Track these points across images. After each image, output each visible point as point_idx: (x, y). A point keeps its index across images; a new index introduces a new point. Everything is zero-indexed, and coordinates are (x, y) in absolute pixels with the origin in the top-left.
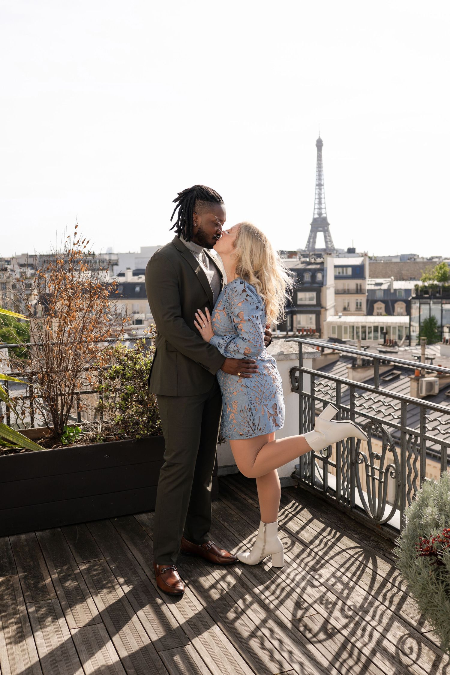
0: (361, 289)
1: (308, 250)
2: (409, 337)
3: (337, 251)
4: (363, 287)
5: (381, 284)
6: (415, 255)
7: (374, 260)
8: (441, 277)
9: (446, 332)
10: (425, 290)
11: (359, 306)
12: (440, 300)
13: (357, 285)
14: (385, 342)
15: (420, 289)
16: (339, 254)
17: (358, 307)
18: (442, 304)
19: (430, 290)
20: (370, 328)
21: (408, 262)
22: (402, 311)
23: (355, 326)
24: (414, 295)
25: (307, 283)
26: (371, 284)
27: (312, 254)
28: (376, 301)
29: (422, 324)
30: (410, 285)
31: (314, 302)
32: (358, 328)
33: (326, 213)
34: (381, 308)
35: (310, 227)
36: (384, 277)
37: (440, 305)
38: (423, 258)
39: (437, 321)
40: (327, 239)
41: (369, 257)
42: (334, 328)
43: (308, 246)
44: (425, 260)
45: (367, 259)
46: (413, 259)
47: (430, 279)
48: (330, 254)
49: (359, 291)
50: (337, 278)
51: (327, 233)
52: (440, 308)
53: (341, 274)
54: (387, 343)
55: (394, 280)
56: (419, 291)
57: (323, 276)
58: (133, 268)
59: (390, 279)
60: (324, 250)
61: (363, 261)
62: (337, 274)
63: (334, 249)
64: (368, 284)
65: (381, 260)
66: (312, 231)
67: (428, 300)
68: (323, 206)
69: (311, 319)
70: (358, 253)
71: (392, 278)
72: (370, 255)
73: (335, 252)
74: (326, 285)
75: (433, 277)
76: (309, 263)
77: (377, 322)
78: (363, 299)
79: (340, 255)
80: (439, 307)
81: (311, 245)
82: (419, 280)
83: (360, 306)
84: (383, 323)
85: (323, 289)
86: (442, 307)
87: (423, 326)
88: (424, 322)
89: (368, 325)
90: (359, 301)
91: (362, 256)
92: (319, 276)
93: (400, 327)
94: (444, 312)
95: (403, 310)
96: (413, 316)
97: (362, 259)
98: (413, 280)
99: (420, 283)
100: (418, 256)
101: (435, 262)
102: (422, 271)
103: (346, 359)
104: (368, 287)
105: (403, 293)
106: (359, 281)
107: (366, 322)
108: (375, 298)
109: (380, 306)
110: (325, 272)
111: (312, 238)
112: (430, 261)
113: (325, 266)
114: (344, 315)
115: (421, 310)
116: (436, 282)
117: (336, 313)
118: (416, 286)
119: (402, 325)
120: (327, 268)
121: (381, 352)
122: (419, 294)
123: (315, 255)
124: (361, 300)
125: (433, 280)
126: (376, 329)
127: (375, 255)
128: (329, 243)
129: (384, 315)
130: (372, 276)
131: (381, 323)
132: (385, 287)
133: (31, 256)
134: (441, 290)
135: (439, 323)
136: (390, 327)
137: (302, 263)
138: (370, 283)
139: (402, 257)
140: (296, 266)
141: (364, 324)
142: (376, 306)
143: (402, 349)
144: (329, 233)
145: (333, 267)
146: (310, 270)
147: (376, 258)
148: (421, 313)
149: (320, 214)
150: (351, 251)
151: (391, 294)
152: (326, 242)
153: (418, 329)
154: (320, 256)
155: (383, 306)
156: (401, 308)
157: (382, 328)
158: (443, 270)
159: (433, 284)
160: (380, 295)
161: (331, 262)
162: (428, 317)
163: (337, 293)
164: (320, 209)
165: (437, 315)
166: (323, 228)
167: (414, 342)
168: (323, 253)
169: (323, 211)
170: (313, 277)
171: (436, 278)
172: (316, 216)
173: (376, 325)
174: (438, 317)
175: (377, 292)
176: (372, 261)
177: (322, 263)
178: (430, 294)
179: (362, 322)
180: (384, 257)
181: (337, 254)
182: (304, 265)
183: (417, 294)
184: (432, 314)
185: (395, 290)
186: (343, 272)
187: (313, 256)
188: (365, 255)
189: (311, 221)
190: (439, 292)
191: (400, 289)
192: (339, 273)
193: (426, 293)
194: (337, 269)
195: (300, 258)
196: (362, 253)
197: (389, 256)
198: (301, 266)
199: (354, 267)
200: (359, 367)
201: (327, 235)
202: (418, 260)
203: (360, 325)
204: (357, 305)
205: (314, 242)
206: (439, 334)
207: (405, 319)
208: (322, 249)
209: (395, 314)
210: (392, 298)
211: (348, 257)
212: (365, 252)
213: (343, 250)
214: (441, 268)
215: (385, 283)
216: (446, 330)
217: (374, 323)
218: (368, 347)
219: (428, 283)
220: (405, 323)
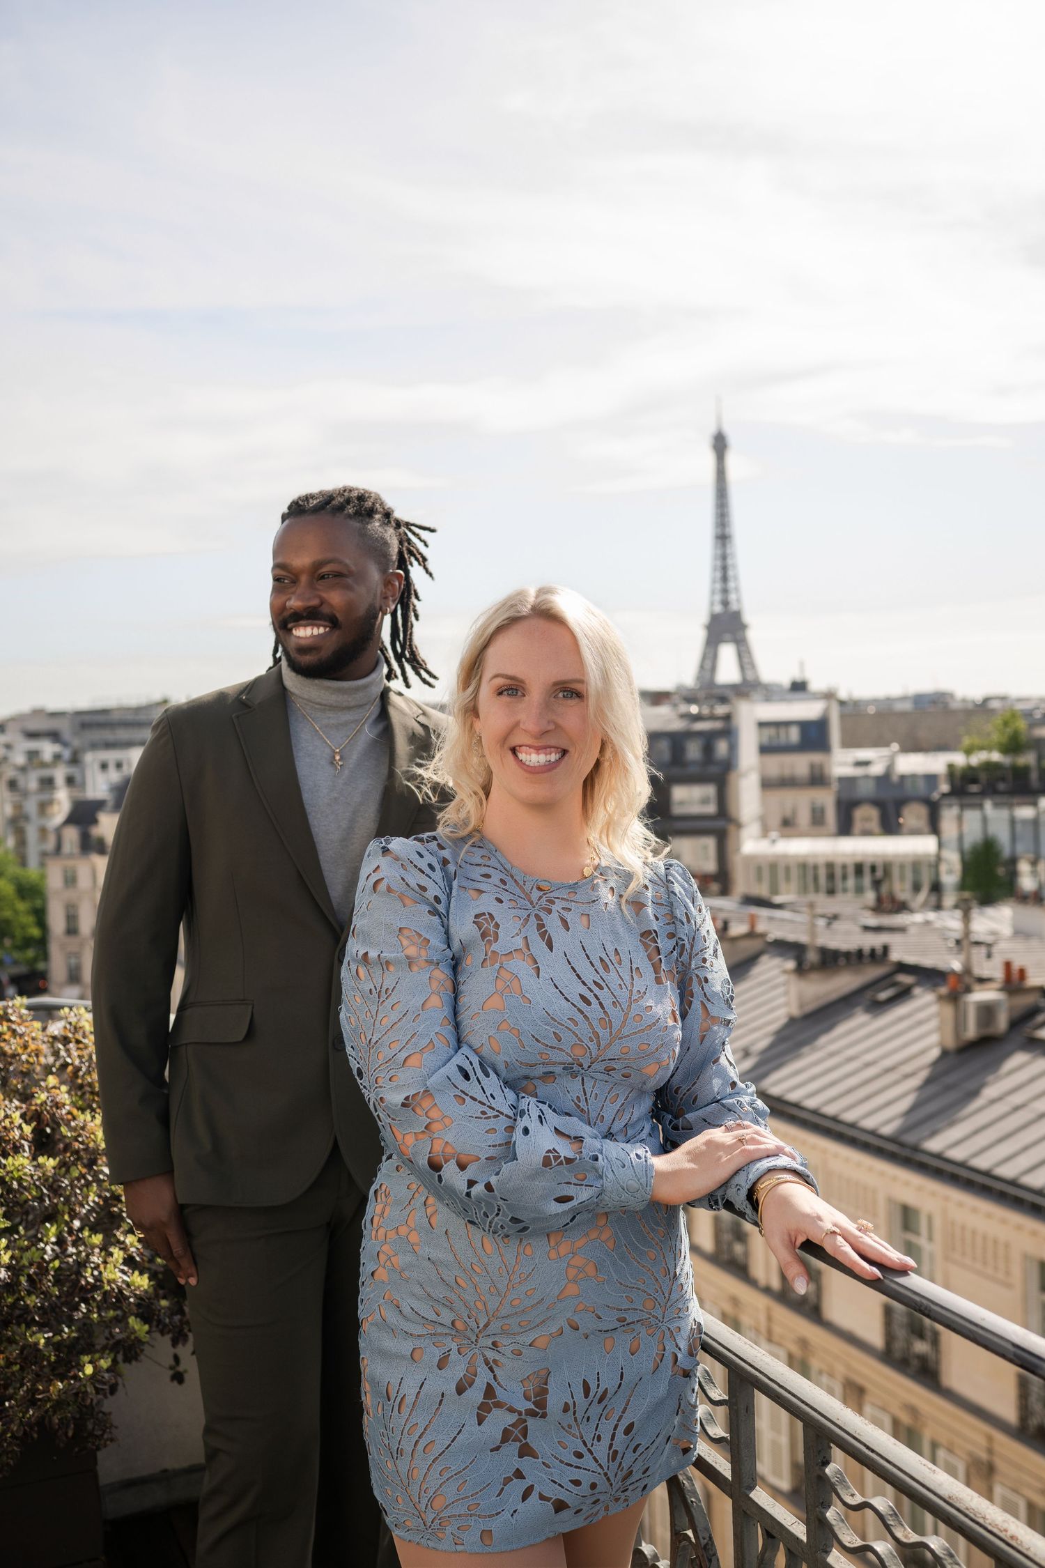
0: (821, 776)
1: (698, 686)
2: (936, 888)
3: (764, 686)
4: (826, 772)
5: (866, 763)
6: (945, 694)
7: (852, 708)
8: (1007, 744)
9: (1025, 874)
10: (971, 774)
11: (818, 816)
12: (1005, 798)
13: (812, 766)
14: (878, 901)
15: (959, 772)
16: (769, 693)
17: (817, 818)
18: (1011, 807)
19: (983, 777)
20: (844, 867)
21: (929, 712)
22: (919, 823)
23: (811, 861)
24: (946, 789)
25: (694, 763)
26: (846, 764)
27: (707, 697)
28: (857, 803)
29: (967, 856)
30: (935, 763)
31: (711, 809)
32: (815, 867)
33: (738, 600)
34: (870, 818)
36: (874, 745)
37: (1006, 809)
38: (964, 701)
39: (1001, 848)
40: (745, 658)
41: (842, 703)
42: (759, 870)
43: (699, 678)
44: (970, 706)
45: (835, 705)
46: (940, 704)
47: (981, 748)
48: (748, 696)
49: (818, 779)
50: (765, 750)
51: (743, 646)
52: (1007, 815)
53: (775, 741)
54: (884, 905)
55: (900, 752)
56: (957, 778)
57: (731, 748)
59: (888, 751)
60: (736, 686)
61: (826, 710)
62: (766, 741)
63: (760, 683)
64: (839, 764)
65: (869, 708)
66: (708, 643)
67: (976, 800)
68: (731, 585)
69: (705, 848)
70: (813, 692)
71: (896, 746)
72: (843, 694)
73: (761, 688)
74: (738, 767)
75: (989, 745)
76: (698, 718)
77: (861, 853)
78: (827, 798)
79: (774, 697)
80: (1004, 814)
81: (706, 675)
82: (956, 751)
83: (822, 814)
84: (876, 853)
85: (732, 777)
86: (1012, 814)
87: (968, 860)
88: (971, 851)
89: (839, 861)
90: (818, 804)
91: (823, 699)
92: (722, 747)
93: (916, 865)
94: (1019, 828)
95: (924, 823)
96: (945, 837)
97: (823, 704)
98: (943, 752)
99: (959, 759)
100: (953, 695)
101: (993, 711)
102: (962, 730)
103: (783, 947)
104: (839, 771)
105: (920, 784)
106: (816, 758)
107: (836, 853)
108: (857, 796)
109: (866, 815)
110: (734, 737)
111: (709, 660)
112: (982, 707)
113: (734, 724)
114: (784, 836)
115: (965, 823)
116: (996, 757)
117: (765, 832)
118: (951, 767)
119: (920, 859)
120: (738, 727)
121: (867, 929)
122: (958, 784)
123: (713, 697)
124: (823, 800)
125: (989, 748)
126: (859, 869)
127: (857, 696)
128: (749, 670)
129: (879, 835)
130: (848, 743)
131: (871, 853)
132: (877, 769)
133: (54, 715)
134: (1009, 775)
135: (1006, 852)
136: (891, 864)
137: (682, 717)
138: (841, 760)
139: (919, 699)
140: (668, 724)
141: (830, 859)
142: (858, 814)
143: (918, 918)
144: (748, 646)
145: (754, 727)
146: (700, 734)
147: (857, 703)
148: (965, 830)
149: (725, 603)
150: (799, 687)
151: (892, 785)
152: (742, 667)
153: (957, 867)
154: (723, 700)
155: (874, 813)
156: (918, 818)
157: (873, 869)
158: (1011, 728)
159: (988, 762)
160: (866, 789)
161: (750, 715)
162: (981, 838)
163: (767, 784)
164: (725, 591)
165: (1001, 833)
166: (734, 634)
167: (949, 899)
168: (731, 694)
169: (732, 597)
170: (708, 749)
171: (996, 745)
172: (718, 609)
173: (858, 859)
174: (1003, 837)
175: (861, 781)
176: (847, 711)
177: (727, 718)
178: (983, 783)
179: (826, 853)
180: (875, 699)
181: (766, 694)
182: (685, 721)
183: (952, 786)
184: (991, 831)
185: (903, 777)
186: (779, 737)
187: (708, 701)
188: (829, 696)
190: (1003, 779)
191: (914, 775)
192: (770, 739)
193: (974, 781)
194: (765, 730)
195: (676, 707)
196: (823, 692)
197: (888, 698)
198: (677, 725)
199: (805, 726)
200: (814, 968)
201: (744, 651)
202: (953, 705)
203: (821, 861)
204: (814, 814)
205: (713, 669)
206: (1007, 879)
207: (927, 844)
208: (729, 684)
209: (902, 831)
210: (897, 795)
211: (791, 702)
212: (830, 688)
214: (1006, 724)
215: (877, 759)
216: (1024, 867)
217: (854, 855)
218: (835, 917)
219: (977, 759)
220: (929, 855)
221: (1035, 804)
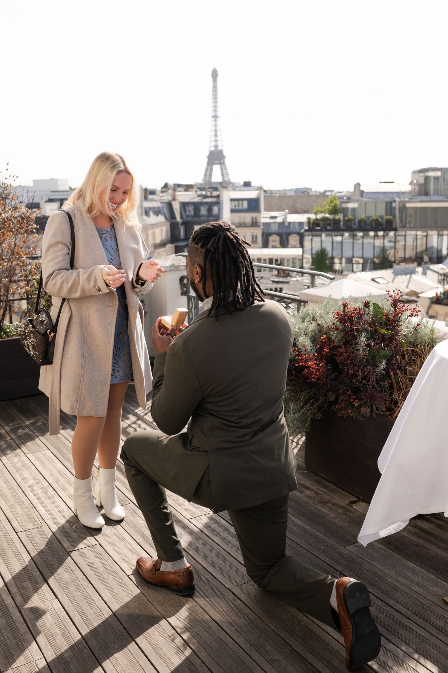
0: (256, 223)
1: (204, 183)
3: (233, 184)
4: (258, 221)
5: (275, 217)
6: (308, 189)
7: (269, 193)
8: (331, 210)
9: (337, 263)
10: (317, 222)
11: (254, 239)
12: (330, 233)
13: (253, 218)
14: (278, 273)
15: (312, 221)
16: (235, 187)
18: (332, 236)
19: (321, 223)
20: (265, 259)
21: (301, 196)
22: (295, 243)
24: (307, 228)
25: (203, 216)
26: (266, 218)
27: (209, 188)
28: (270, 234)
29: (314, 256)
30: (302, 218)
33: (222, 146)
34: (276, 241)
35: (206, 160)
36: (279, 210)
37: (331, 237)
38: (315, 191)
39: (328, 253)
40: (224, 172)
41: (265, 191)
43: (205, 179)
44: (318, 194)
45: (262, 192)
46: (306, 193)
47: (321, 212)
48: (226, 187)
49: (255, 224)
50: (233, 211)
51: (223, 166)
52: (331, 240)
53: (237, 208)
54: (281, 274)
55: (289, 213)
56: (311, 224)
57: (219, 210)
58: (26, 202)
59: (284, 213)
60: (220, 183)
61: (259, 194)
62: (233, 207)
63: (230, 183)
64: (264, 217)
65: (276, 194)
66: (208, 164)
67: (319, 233)
68: (219, 138)
70: (253, 187)
71: (287, 211)
72: (265, 188)
73: (231, 185)
74: (222, 218)
75: (324, 210)
76: (206, 197)
77: (271, 255)
78: (258, 232)
79: (236, 189)
80: (329, 239)
81: (207, 178)
82: (311, 213)
83: (256, 239)
84: (278, 255)
86: (332, 239)
87: (314, 258)
88: (316, 254)
89: (263, 257)
90: (254, 234)
91: (258, 190)
92: (215, 209)
93: (294, 259)
94: (335, 244)
95: (297, 243)
96: (305, 248)
97: (257, 192)
98: (306, 213)
99: (313, 216)
100: (311, 189)
101: (327, 196)
102: (314, 204)
104: (264, 220)
105: (297, 227)
106: (254, 215)
107: (262, 255)
108: (270, 231)
109: (274, 239)
110: (221, 205)
111: (209, 172)
112: (323, 194)
113: (221, 199)
115: (313, 242)
116: (327, 215)
118: (309, 219)
119: (295, 257)
120: (222, 201)
122: (311, 226)
123: (211, 188)
124: (257, 233)
125: (325, 213)
126: (271, 260)
127: (271, 189)
128: (226, 176)
129: (279, 248)
130: (267, 209)
131: (276, 255)
132: (279, 220)
134: (332, 223)
135: (330, 255)
136: (284, 259)
137: (199, 196)
138: (265, 216)
139: (297, 190)
140: (193, 199)
141: (259, 257)
142: (271, 238)
143: (294, 279)
144: (225, 166)
145: (229, 201)
146: (206, 203)
147: (271, 192)
148: (314, 245)
149: (216, 147)
150: (247, 184)
151: (285, 227)
152: (223, 175)
153: (310, 261)
154: (216, 189)
155: (277, 238)
156: (295, 241)
157: (277, 260)
158: (333, 203)
159: (324, 217)
160: (274, 228)
161: (227, 196)
162: (320, 249)
164: (216, 141)
166: (220, 160)
168: (219, 187)
169: (219, 144)
170: (210, 210)
171: (327, 210)
172: (213, 149)
173: (271, 257)
174: (329, 248)
175: (272, 225)
176: (267, 195)
177: (218, 196)
178: (321, 226)
179: (257, 255)
180: (279, 190)
181: (234, 187)
182: (200, 198)
183: (309, 227)
184: (324, 246)
185: (289, 223)
186: (239, 206)
187: (209, 189)
188: (260, 188)
189: (207, 154)
190: (329, 225)
191: (294, 222)
192: (235, 206)
193: (318, 225)
194: (233, 202)
195: (196, 192)
196: (257, 187)
197: (284, 190)
198: (198, 200)
199: (250, 201)
201: (223, 168)
202: (311, 194)
203: (255, 257)
204: (253, 238)
205: (211, 175)
206: (330, 265)
207: (298, 251)
208: (217, 183)
209: (289, 246)
210: (287, 231)
211: (244, 191)
212: (260, 185)
213: (239, 183)
214: (331, 202)
215: (280, 216)
216: (337, 261)
217: (269, 255)
218: (262, 278)
219: (319, 216)
220: (298, 255)
221: (342, 235)
